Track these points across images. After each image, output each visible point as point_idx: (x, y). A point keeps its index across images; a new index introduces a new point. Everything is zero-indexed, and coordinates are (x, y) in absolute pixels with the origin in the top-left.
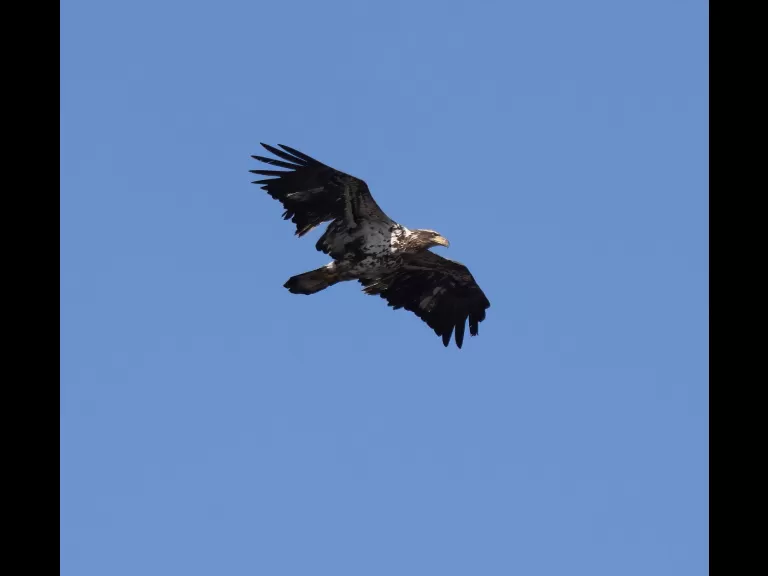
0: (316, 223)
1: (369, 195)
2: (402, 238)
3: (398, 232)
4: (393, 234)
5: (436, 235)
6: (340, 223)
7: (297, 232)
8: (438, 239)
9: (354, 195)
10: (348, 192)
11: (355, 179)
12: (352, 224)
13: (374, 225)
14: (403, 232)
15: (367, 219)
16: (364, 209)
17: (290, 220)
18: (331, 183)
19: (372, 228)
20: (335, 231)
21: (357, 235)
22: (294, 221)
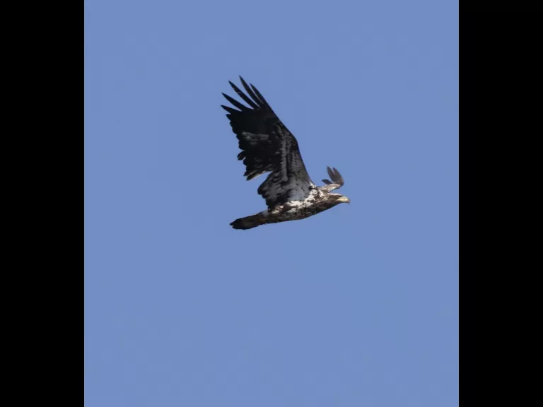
0: (260, 172)
1: (299, 153)
2: (317, 197)
3: (314, 192)
4: (311, 193)
5: (340, 196)
6: (277, 175)
7: (246, 174)
8: (341, 199)
9: (288, 152)
10: (284, 146)
11: (291, 134)
12: (285, 178)
13: (299, 182)
14: (318, 193)
15: (295, 175)
16: (295, 166)
17: (242, 161)
18: (274, 132)
19: (297, 184)
20: (272, 180)
21: (287, 187)
22: (245, 163)
